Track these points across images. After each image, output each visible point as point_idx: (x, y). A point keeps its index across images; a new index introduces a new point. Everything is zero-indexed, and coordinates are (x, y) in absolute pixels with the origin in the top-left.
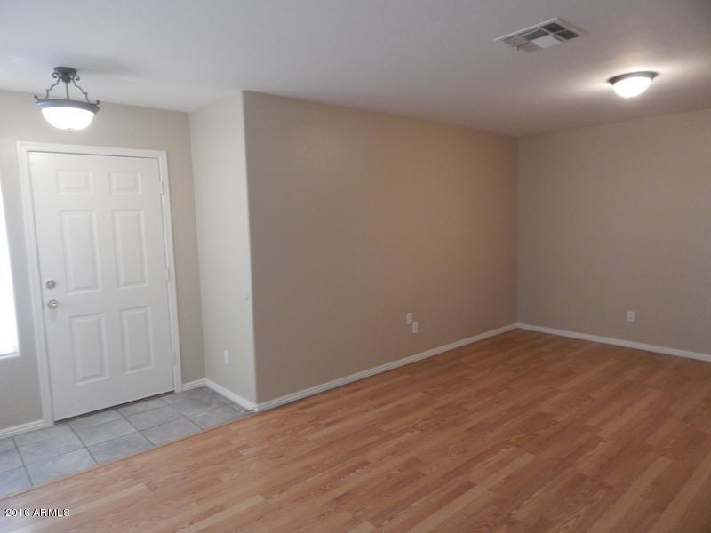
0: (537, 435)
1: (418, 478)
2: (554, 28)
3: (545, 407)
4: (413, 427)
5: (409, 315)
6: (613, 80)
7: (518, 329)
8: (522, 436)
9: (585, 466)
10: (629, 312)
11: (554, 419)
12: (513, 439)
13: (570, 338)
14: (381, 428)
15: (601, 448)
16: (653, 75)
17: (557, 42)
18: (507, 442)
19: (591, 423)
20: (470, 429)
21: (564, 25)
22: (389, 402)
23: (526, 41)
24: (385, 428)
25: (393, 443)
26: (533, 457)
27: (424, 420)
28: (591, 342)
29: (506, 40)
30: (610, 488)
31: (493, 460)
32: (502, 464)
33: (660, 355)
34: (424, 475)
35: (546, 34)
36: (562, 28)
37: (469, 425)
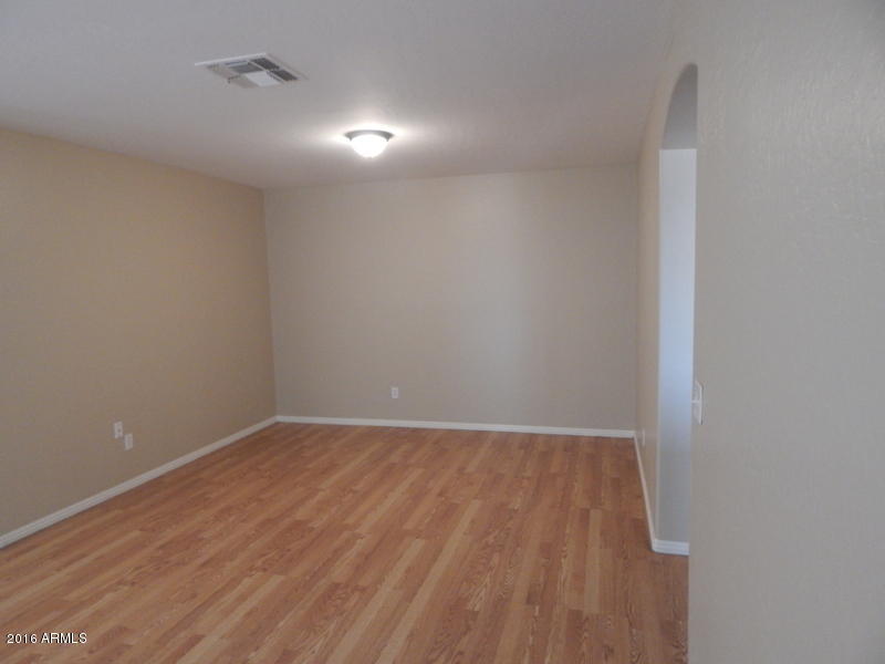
0: (289, 550)
1: (120, 654)
2: (265, 64)
3: (300, 514)
4: (119, 583)
5: (118, 426)
6: (350, 135)
7: (278, 423)
8: (270, 556)
9: (340, 572)
10: (393, 389)
11: (310, 525)
12: (259, 563)
13: (335, 426)
14: (66, 598)
15: (360, 545)
16: (388, 136)
17: (275, 82)
18: (251, 569)
19: (350, 520)
20: (204, 565)
21: (277, 64)
22: (83, 556)
23: (235, 74)
24: (73, 595)
25: (85, 613)
26: (282, 578)
27: (137, 569)
28: (356, 427)
29: (210, 67)
30: (364, 590)
31: (229, 598)
32: (242, 599)
33: (424, 430)
34: (129, 647)
35: (257, 69)
36: (278, 67)
37: (201, 561)
